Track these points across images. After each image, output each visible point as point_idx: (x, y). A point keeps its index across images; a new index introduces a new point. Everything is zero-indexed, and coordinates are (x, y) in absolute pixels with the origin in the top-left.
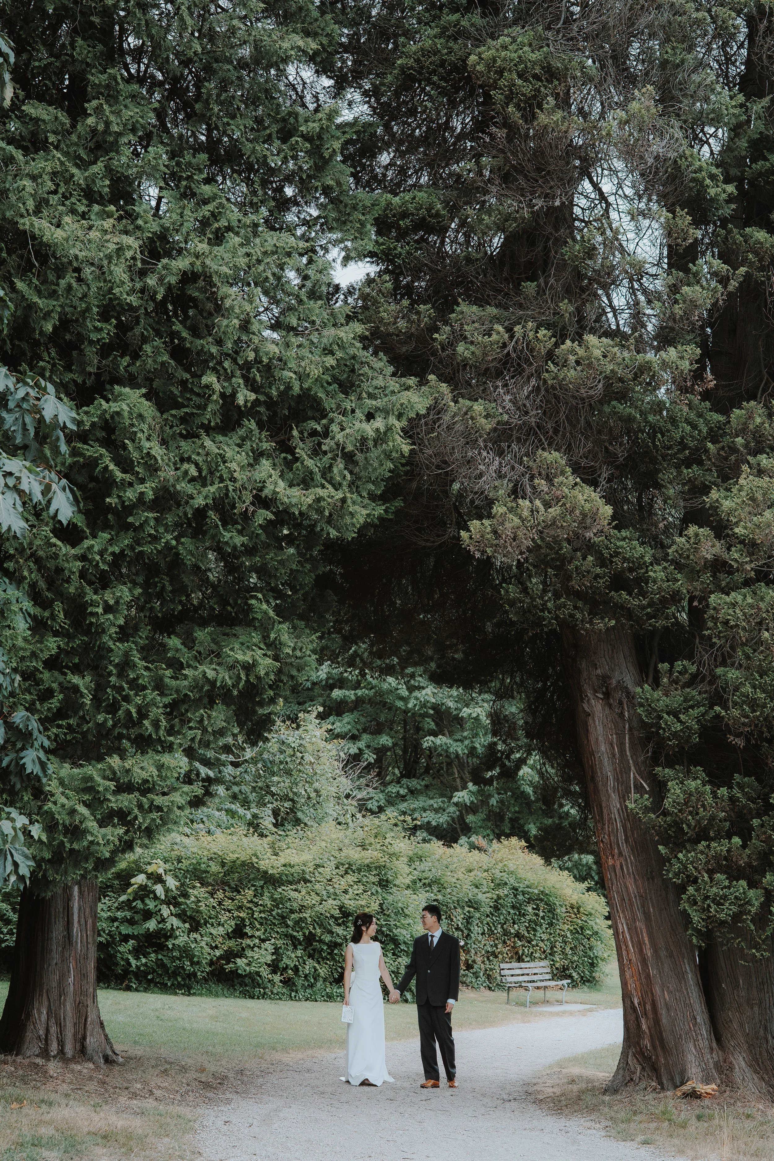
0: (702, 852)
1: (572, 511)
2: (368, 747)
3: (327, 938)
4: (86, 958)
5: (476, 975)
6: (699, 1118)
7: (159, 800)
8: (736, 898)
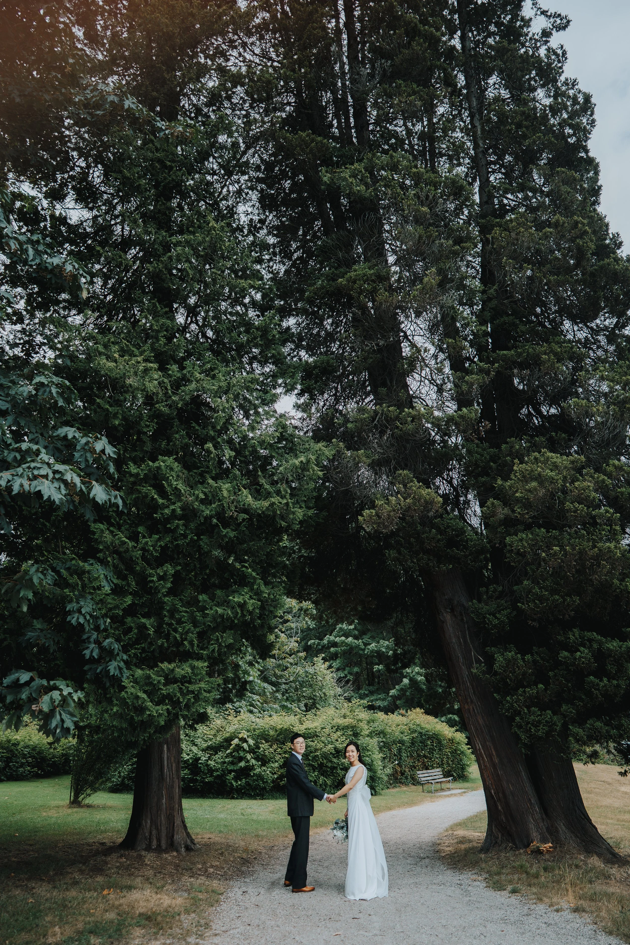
0: (521, 695)
1: (419, 501)
2: (349, 673)
3: (329, 765)
4: (172, 787)
5: (406, 778)
6: (546, 869)
7: (192, 687)
8: (546, 721)
